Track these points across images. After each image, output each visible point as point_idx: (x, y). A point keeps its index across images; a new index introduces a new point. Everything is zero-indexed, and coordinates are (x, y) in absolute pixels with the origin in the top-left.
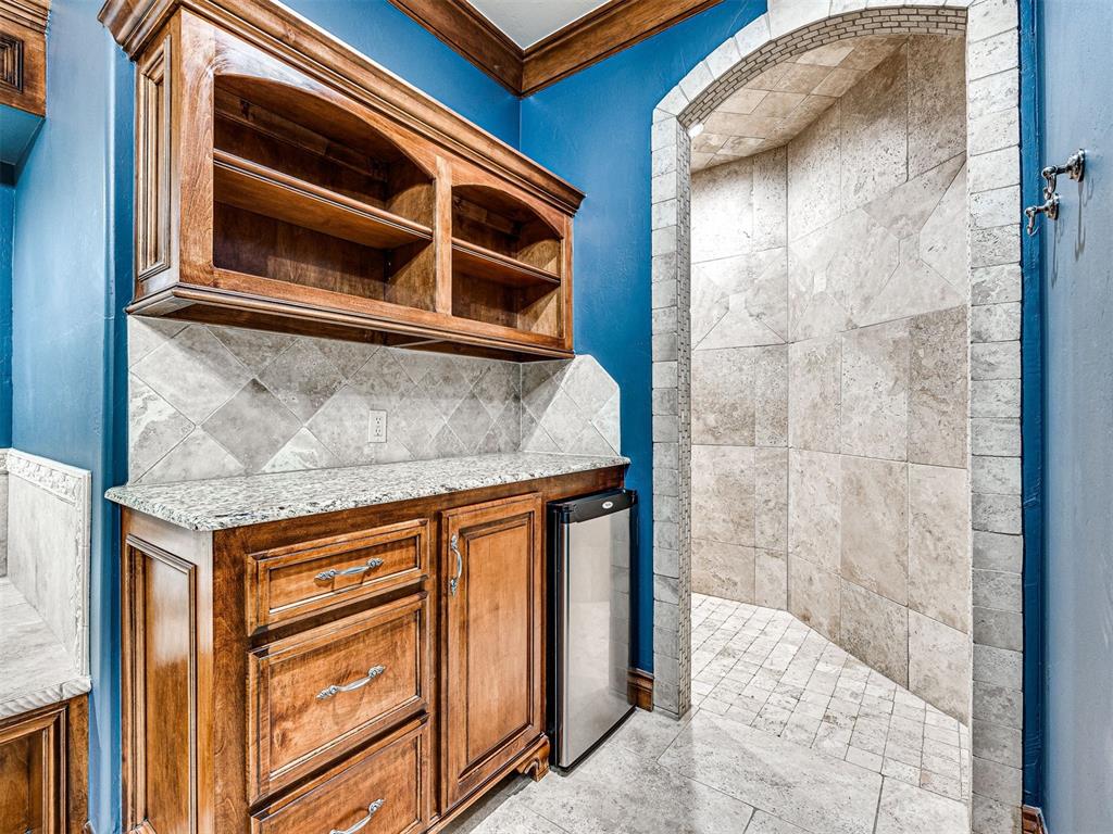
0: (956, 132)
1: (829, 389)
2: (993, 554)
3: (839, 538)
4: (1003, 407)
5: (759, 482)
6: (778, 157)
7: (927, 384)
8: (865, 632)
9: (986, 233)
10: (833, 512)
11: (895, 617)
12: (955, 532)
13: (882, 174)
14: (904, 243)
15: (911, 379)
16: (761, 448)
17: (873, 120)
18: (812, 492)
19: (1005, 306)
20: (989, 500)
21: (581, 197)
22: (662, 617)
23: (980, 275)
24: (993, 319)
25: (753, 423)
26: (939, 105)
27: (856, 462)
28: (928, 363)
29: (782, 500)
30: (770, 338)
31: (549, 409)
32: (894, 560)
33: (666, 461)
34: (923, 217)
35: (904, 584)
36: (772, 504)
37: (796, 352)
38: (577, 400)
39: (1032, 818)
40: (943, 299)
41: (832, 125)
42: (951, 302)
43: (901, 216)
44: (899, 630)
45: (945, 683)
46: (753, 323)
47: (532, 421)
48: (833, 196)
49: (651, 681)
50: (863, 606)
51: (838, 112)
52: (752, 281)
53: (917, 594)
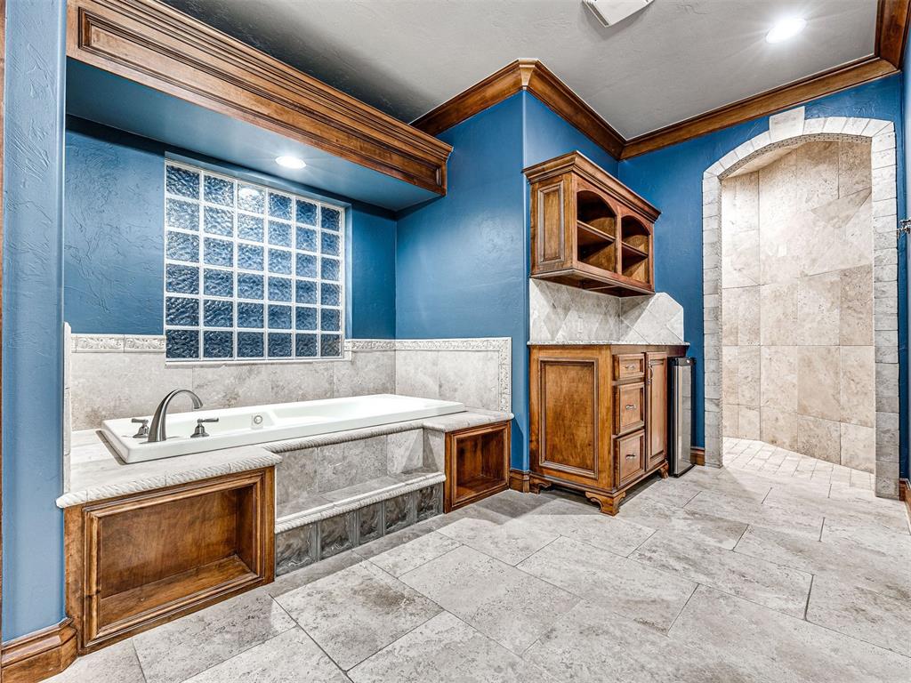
0: (866, 177)
1: (789, 311)
2: (885, 372)
3: (796, 392)
4: (889, 309)
5: (741, 367)
6: (753, 177)
7: (850, 304)
8: (814, 441)
9: (881, 235)
10: (793, 378)
11: (833, 428)
12: (866, 378)
13: (822, 194)
14: (837, 231)
15: (842, 302)
16: (742, 347)
17: (817, 164)
18: (777, 368)
19: (890, 266)
20: (883, 349)
21: (659, 213)
22: (709, 419)
23: (878, 253)
24: (885, 272)
25: (737, 333)
26: (857, 162)
27: (807, 349)
28: (851, 293)
29: (757, 377)
30: (748, 282)
31: (639, 320)
32: (831, 397)
33: (712, 343)
34: (848, 218)
35: (837, 410)
36: (750, 379)
37: (765, 291)
38: (657, 315)
39: (904, 483)
40: (859, 261)
41: (791, 163)
42: (864, 262)
43: (835, 217)
44: (835, 435)
45: (862, 455)
46: (736, 274)
47: (628, 327)
48: (792, 203)
49: (704, 451)
50: (812, 427)
51: (794, 157)
52: (736, 249)
53: (845, 414)
